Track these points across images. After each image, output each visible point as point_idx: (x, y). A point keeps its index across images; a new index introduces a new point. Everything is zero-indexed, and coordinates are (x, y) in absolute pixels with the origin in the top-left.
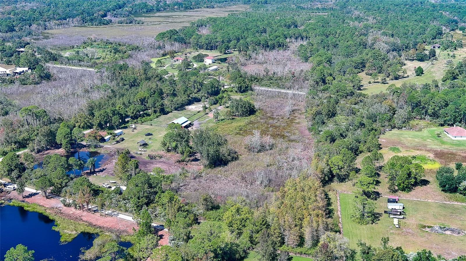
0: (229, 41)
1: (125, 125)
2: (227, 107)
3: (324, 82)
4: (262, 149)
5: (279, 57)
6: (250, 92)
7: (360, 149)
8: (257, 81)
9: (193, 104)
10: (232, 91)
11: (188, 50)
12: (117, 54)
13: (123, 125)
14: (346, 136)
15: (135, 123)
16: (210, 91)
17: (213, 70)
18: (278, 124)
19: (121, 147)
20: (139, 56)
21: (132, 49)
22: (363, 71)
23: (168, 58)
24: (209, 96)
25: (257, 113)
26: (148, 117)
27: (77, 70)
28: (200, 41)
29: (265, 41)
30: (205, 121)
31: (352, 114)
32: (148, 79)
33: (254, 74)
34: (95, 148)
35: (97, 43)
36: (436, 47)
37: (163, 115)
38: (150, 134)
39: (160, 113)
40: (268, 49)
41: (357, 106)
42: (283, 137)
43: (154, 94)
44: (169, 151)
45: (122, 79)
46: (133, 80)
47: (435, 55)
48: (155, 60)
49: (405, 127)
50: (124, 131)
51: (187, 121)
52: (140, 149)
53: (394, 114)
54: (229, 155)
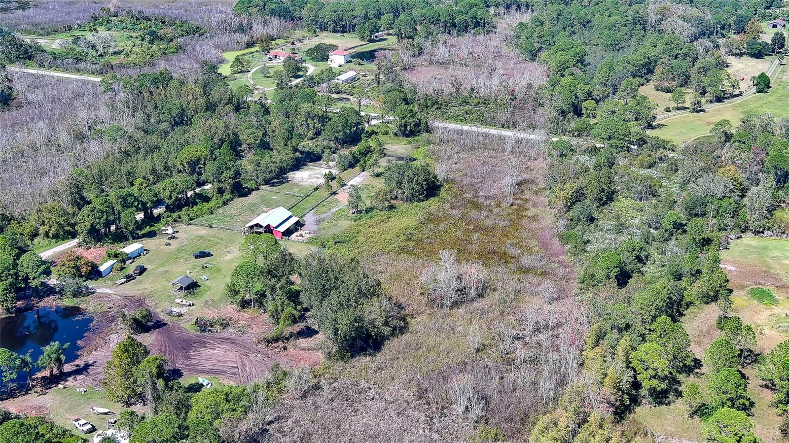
0: (378, 16)
1: (152, 229)
2: (378, 175)
3: (578, 112)
4: (462, 297)
5: (477, 50)
6: (425, 135)
7: (687, 299)
8: (438, 108)
9: (306, 167)
10: (386, 133)
11: (299, 33)
12: (156, 42)
13: (148, 229)
14: (647, 257)
15: (175, 221)
16: (340, 135)
17: (346, 81)
18: (489, 223)
19: (135, 293)
20: (198, 49)
21: (187, 32)
22: (648, 82)
23: (257, 51)
24: (339, 147)
25: (443, 190)
26: (205, 204)
27: (70, 81)
28: (321, 14)
29: (449, 15)
30: (329, 214)
31: (650, 194)
32: (210, 107)
33: (432, 91)
34: (74, 296)
35: (119, 19)
36: (778, 25)
37: (239, 196)
38: (204, 253)
39: (232, 192)
40: (455, 33)
41: (653, 173)
42: (504, 258)
43: (220, 147)
44: (245, 304)
45: (156, 107)
46: (177, 112)
47: (783, 46)
48: (230, 56)
49: (769, 229)
50: (148, 243)
51: (290, 217)
52: (178, 301)
53: (743, 196)
54: (386, 323)
